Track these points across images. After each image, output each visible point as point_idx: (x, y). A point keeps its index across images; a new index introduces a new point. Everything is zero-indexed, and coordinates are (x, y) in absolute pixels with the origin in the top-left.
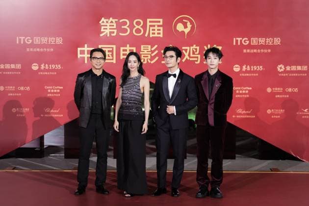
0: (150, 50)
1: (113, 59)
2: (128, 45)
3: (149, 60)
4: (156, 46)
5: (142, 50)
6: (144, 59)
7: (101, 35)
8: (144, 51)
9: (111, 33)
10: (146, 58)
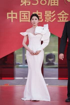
0: (50, 14)
1: (28, 20)
2: (37, 11)
3: (50, 20)
4: (54, 11)
5: (46, 14)
6: (47, 19)
7: (21, 5)
8: (47, 15)
9: (27, 3)
10: (48, 19)
